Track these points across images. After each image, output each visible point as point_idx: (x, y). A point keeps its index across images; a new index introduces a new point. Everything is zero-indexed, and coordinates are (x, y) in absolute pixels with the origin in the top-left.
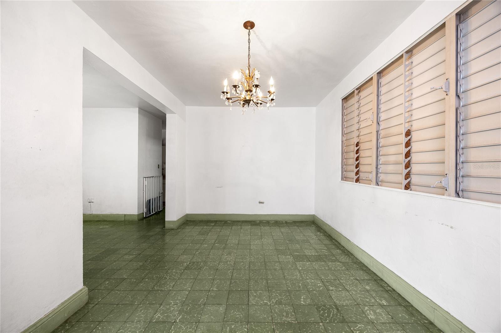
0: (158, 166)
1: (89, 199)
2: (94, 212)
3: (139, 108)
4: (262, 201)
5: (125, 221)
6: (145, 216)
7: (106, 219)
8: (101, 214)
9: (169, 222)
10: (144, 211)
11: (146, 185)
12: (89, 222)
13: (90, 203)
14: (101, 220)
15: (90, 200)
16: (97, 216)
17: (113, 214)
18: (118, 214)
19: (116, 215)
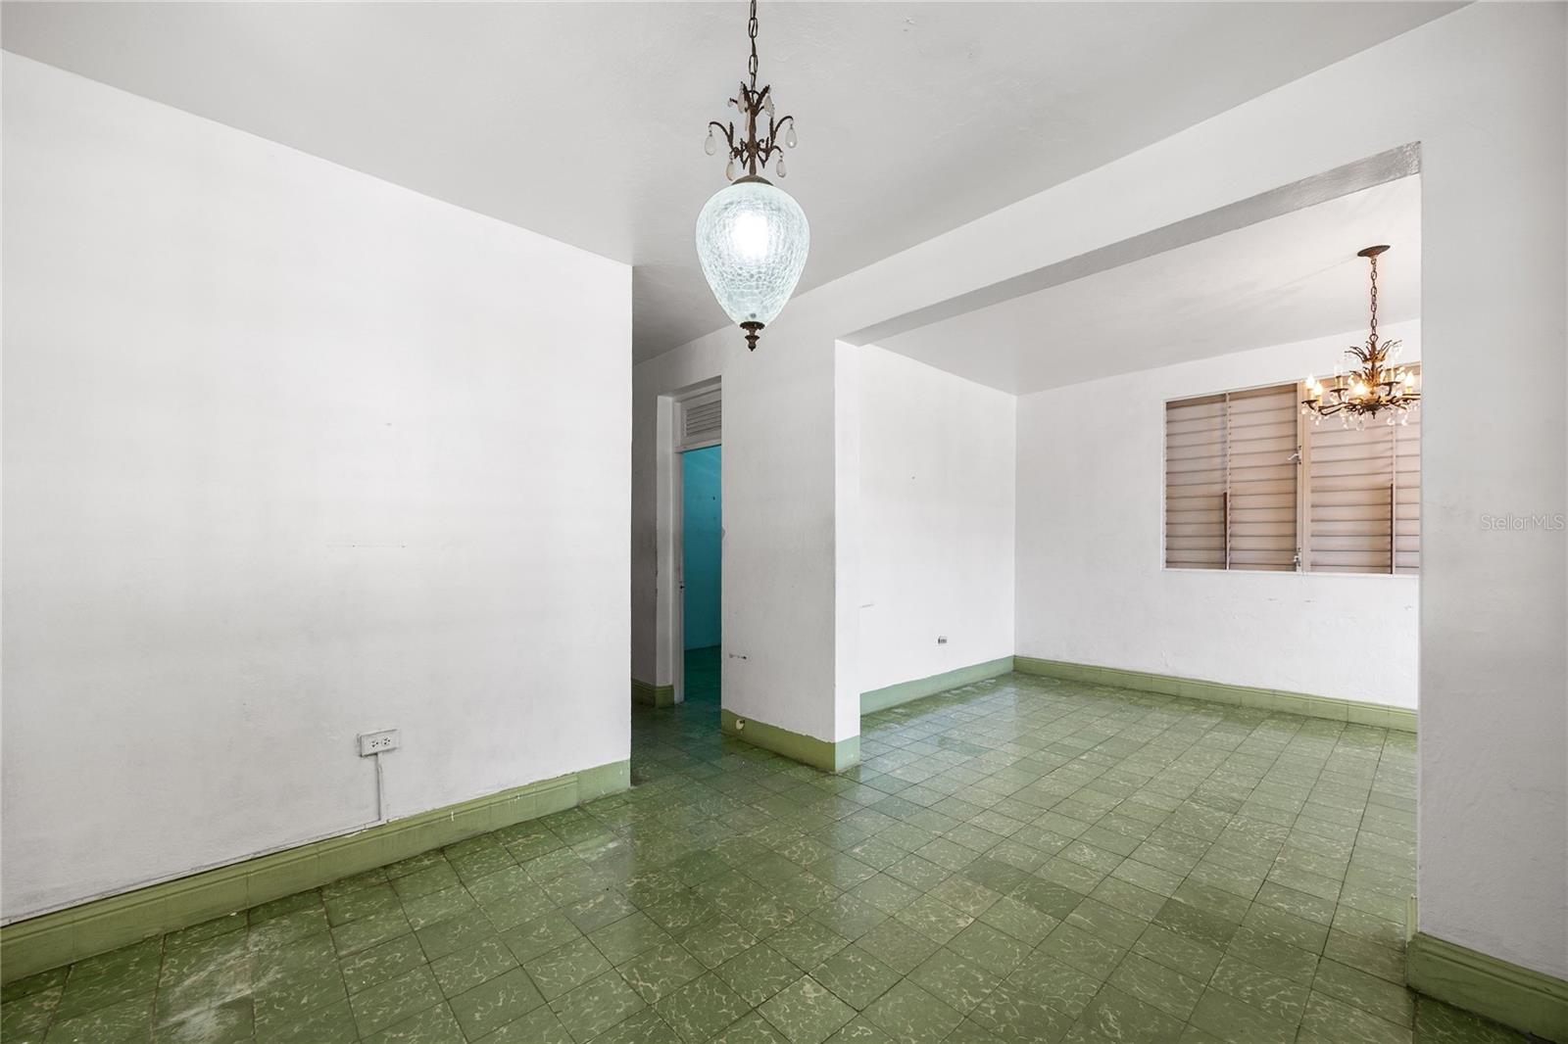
2: (402, 811)
5: (581, 805)
8: (442, 805)
13: (369, 762)
15: (379, 739)
16: (427, 822)
18: (544, 781)
19: (534, 790)
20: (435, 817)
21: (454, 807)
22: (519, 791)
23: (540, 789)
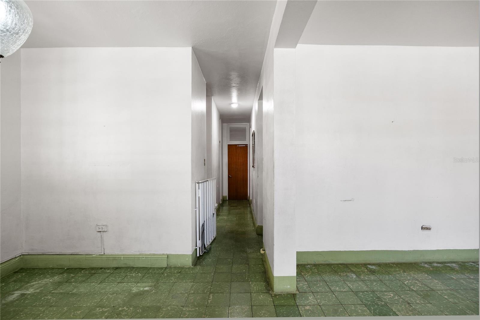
0: (204, 160)
1: (97, 225)
2: (108, 252)
3: (192, 47)
4: (427, 225)
5: (168, 268)
6: (198, 255)
7: (132, 264)
8: (120, 253)
9: (283, 279)
10: (198, 245)
11: (199, 197)
12: (100, 271)
13: (99, 233)
14: (123, 266)
15: (100, 227)
16: (115, 258)
17: (146, 255)
18: (155, 254)
19: (150, 257)
20: (117, 257)
21: (123, 255)
22: (145, 255)
23: (152, 257)
